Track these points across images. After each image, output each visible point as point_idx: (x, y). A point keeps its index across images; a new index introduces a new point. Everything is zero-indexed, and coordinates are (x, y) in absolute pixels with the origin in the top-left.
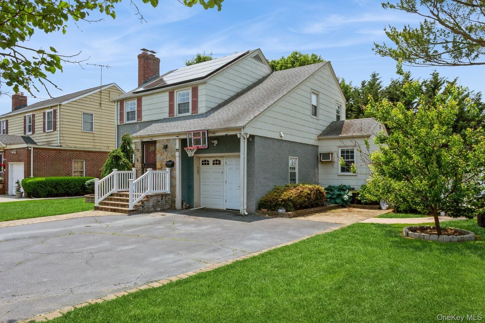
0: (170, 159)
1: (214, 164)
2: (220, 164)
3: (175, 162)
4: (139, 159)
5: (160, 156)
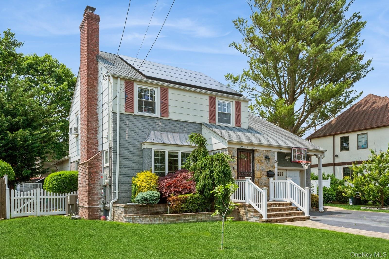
0: (270, 170)
1: (278, 175)
2: (283, 175)
4: (235, 167)
5: (260, 165)
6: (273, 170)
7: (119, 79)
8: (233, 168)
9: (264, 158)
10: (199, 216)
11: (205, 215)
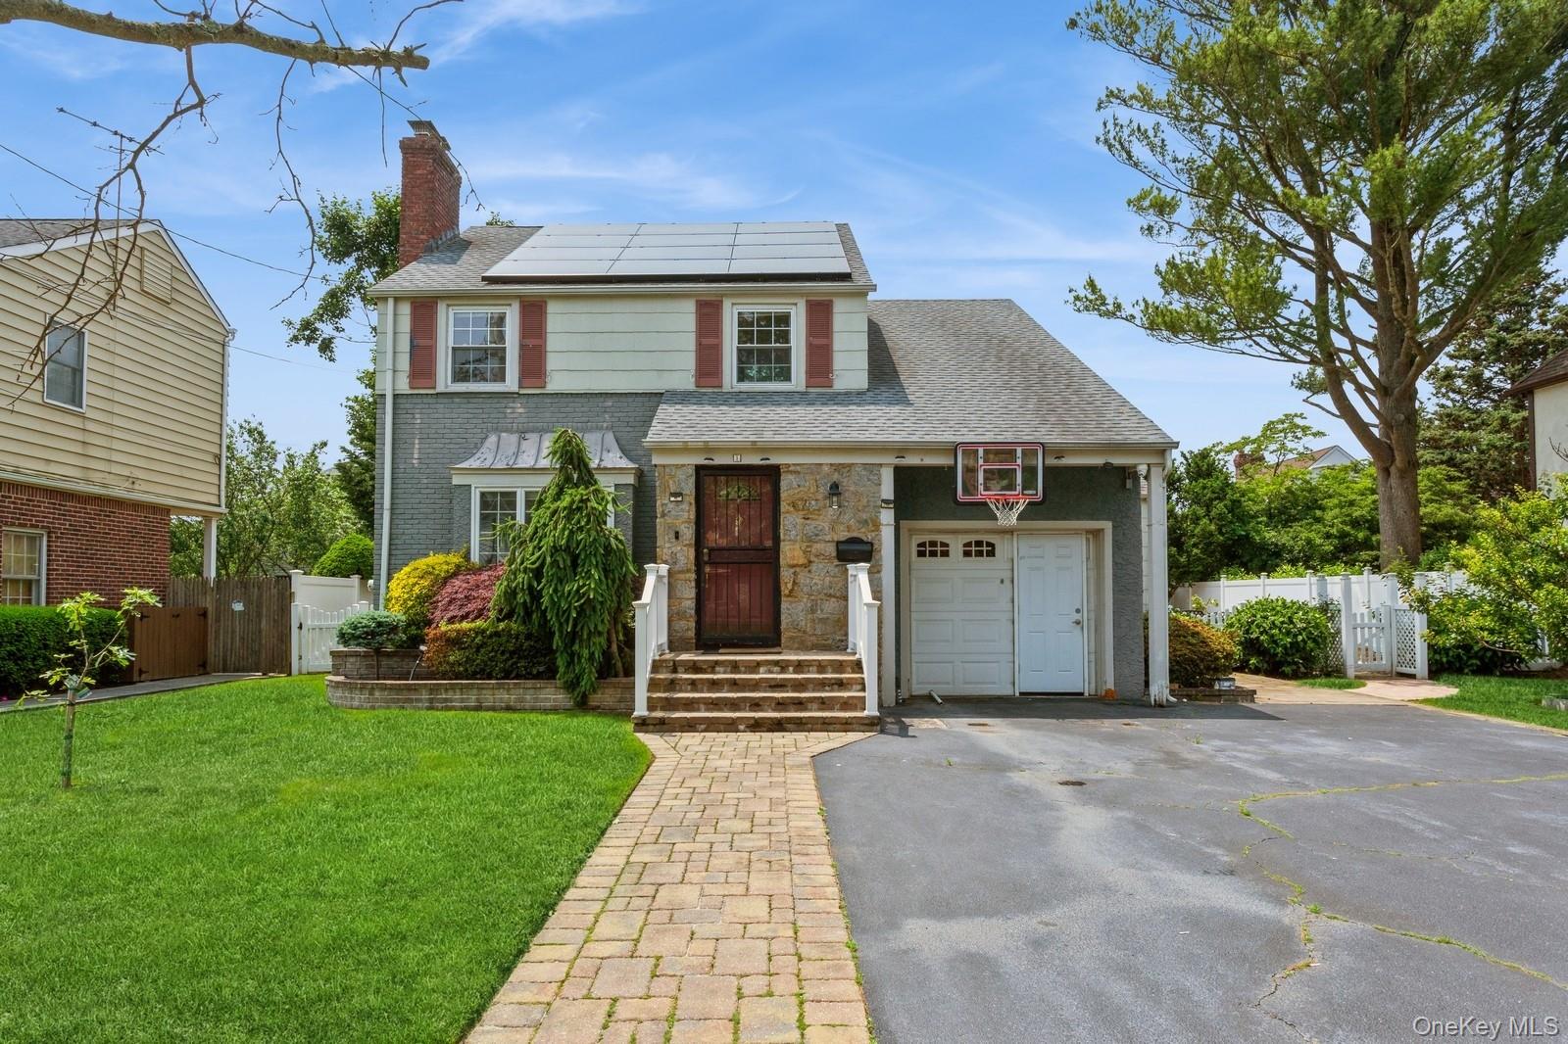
0: (855, 535)
1: (967, 554)
2: (991, 553)
3: (875, 542)
4: (686, 530)
5: (800, 521)
6: (869, 537)
7: (391, 302)
8: (677, 533)
9: (824, 490)
10: (484, 692)
11: (509, 690)
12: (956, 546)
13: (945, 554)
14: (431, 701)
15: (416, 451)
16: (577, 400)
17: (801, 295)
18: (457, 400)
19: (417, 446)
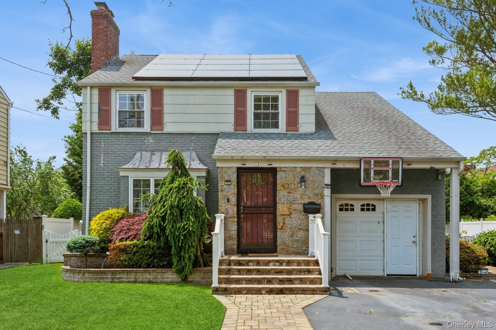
0: (312, 200)
1: (362, 210)
2: (374, 210)
3: (322, 204)
4: (232, 198)
5: (286, 194)
6: (319, 202)
7: (89, 88)
8: (228, 199)
9: (298, 179)
10: (138, 274)
11: (150, 273)
12: (357, 206)
13: (352, 210)
14: (112, 278)
15: (102, 160)
16: (178, 136)
17: (284, 87)
18: (121, 136)
19: (102, 157)
